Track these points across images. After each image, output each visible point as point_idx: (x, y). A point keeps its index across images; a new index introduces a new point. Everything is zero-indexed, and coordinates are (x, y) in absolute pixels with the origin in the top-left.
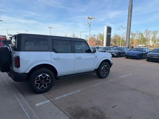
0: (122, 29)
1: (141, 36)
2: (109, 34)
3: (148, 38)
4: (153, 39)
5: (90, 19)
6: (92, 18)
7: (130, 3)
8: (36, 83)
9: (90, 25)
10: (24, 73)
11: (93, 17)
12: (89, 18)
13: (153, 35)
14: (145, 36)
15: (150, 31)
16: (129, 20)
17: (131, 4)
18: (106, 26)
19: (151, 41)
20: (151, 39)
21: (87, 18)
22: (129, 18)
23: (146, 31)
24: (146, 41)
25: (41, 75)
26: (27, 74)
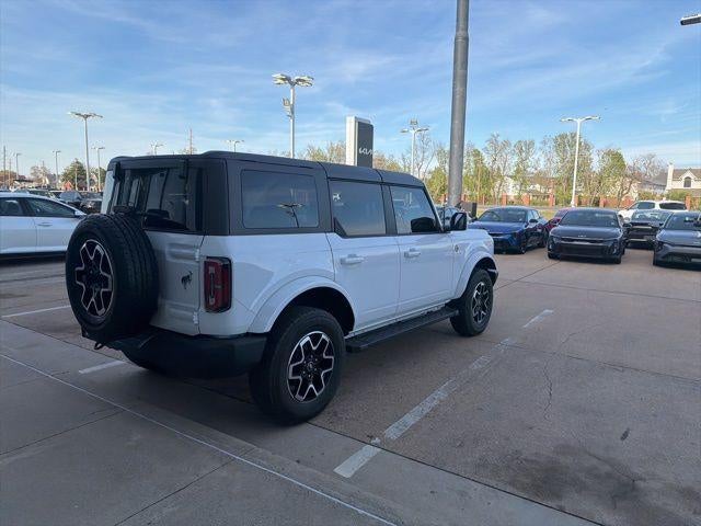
0: (413, 132)
1: (476, 162)
2: (364, 151)
3: (499, 168)
4: (518, 171)
5: (293, 84)
6: (299, 80)
7: (457, 30)
8: (291, 377)
9: (293, 113)
10: (247, 335)
11: (305, 78)
12: (287, 79)
13: (516, 159)
14: (487, 160)
15: (506, 144)
16: (458, 97)
17: (461, 32)
18: (353, 119)
19: (511, 182)
20: (512, 172)
21: (276, 79)
22: (459, 89)
23: (493, 141)
24: (494, 180)
25: (308, 339)
26: (265, 339)
